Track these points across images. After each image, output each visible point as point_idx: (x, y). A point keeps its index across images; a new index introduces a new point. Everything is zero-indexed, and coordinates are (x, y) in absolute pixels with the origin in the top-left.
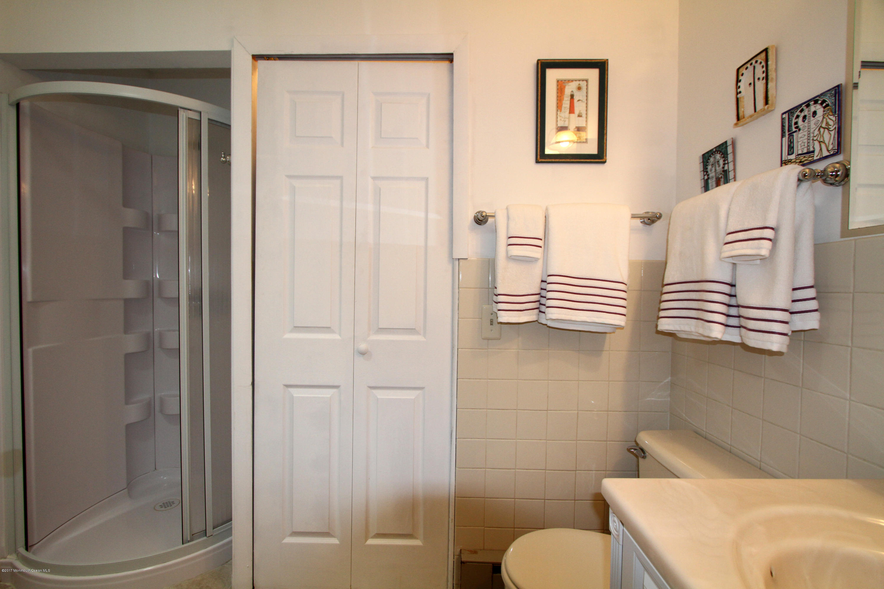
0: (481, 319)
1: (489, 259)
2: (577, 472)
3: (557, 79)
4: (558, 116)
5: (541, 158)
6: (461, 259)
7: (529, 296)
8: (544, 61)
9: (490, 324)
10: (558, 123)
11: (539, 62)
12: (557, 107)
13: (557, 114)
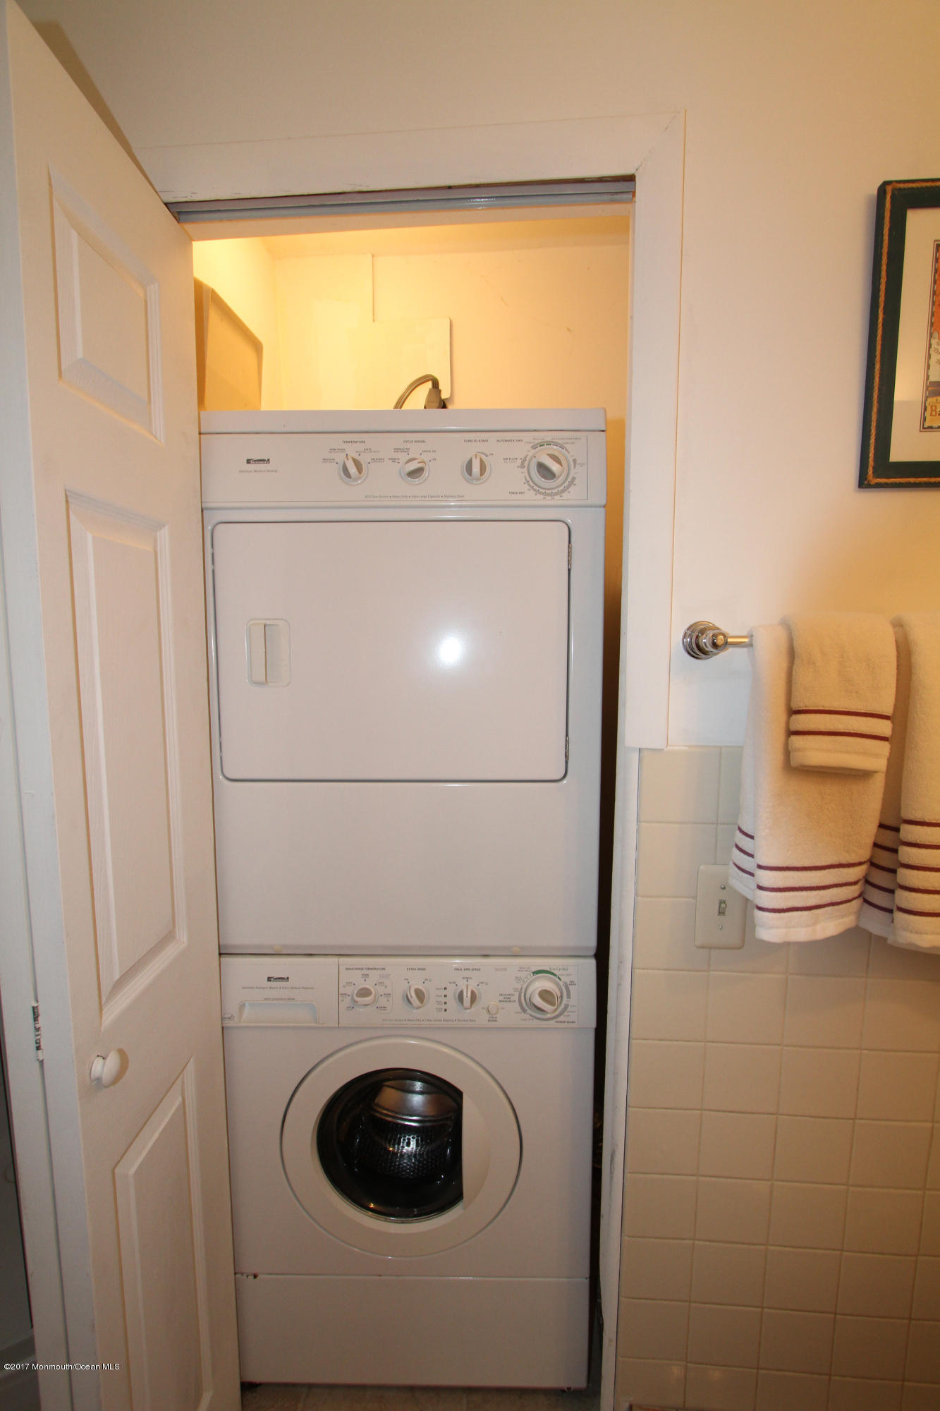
0: (695, 897)
1: (721, 748)
2: (920, 1258)
3: (935, 241)
4: (932, 352)
5: (877, 474)
6: (647, 749)
7: (841, 869)
8: (901, 186)
9: (716, 911)
10: (931, 372)
11: (889, 189)
12: (932, 325)
13: (930, 346)
